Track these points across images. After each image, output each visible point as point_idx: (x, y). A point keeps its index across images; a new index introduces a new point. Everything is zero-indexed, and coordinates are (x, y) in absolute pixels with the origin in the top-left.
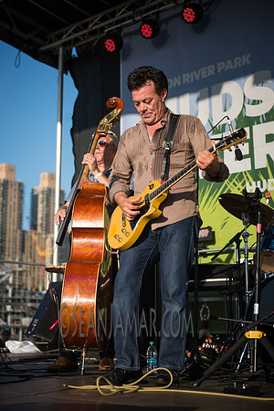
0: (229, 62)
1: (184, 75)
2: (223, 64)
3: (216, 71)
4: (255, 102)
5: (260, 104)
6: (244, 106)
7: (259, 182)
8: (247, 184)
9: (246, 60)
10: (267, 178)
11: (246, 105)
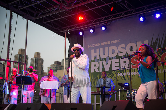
0: (114, 41)
1: (101, 43)
2: (112, 41)
3: (110, 43)
4: (121, 52)
5: (122, 53)
6: (118, 53)
7: (122, 73)
8: (119, 73)
9: (118, 41)
10: (124, 72)
11: (119, 53)
